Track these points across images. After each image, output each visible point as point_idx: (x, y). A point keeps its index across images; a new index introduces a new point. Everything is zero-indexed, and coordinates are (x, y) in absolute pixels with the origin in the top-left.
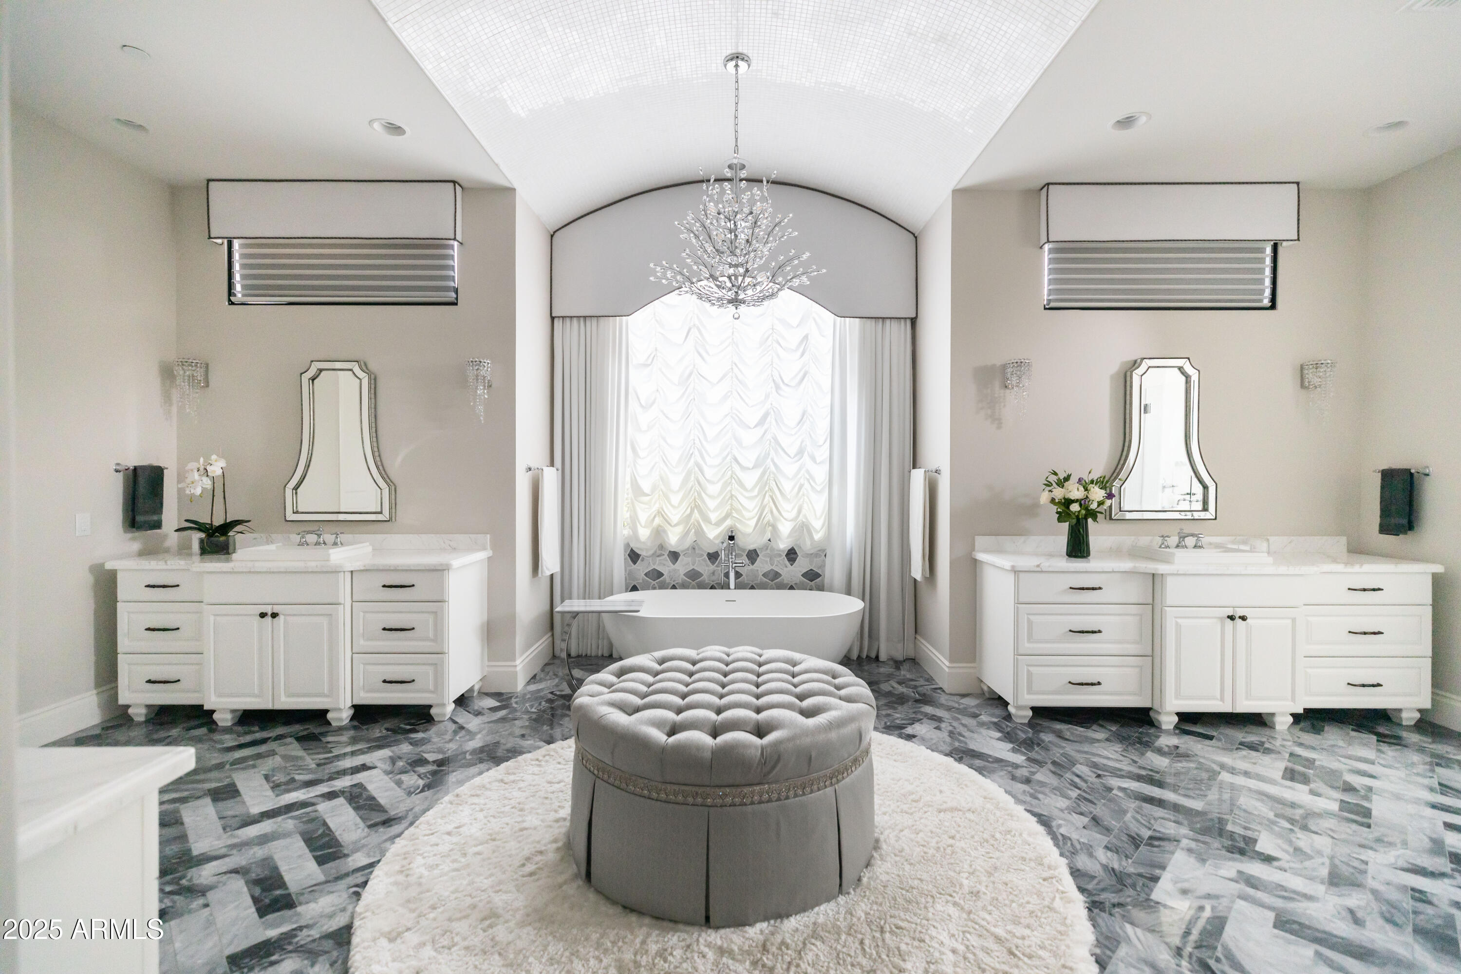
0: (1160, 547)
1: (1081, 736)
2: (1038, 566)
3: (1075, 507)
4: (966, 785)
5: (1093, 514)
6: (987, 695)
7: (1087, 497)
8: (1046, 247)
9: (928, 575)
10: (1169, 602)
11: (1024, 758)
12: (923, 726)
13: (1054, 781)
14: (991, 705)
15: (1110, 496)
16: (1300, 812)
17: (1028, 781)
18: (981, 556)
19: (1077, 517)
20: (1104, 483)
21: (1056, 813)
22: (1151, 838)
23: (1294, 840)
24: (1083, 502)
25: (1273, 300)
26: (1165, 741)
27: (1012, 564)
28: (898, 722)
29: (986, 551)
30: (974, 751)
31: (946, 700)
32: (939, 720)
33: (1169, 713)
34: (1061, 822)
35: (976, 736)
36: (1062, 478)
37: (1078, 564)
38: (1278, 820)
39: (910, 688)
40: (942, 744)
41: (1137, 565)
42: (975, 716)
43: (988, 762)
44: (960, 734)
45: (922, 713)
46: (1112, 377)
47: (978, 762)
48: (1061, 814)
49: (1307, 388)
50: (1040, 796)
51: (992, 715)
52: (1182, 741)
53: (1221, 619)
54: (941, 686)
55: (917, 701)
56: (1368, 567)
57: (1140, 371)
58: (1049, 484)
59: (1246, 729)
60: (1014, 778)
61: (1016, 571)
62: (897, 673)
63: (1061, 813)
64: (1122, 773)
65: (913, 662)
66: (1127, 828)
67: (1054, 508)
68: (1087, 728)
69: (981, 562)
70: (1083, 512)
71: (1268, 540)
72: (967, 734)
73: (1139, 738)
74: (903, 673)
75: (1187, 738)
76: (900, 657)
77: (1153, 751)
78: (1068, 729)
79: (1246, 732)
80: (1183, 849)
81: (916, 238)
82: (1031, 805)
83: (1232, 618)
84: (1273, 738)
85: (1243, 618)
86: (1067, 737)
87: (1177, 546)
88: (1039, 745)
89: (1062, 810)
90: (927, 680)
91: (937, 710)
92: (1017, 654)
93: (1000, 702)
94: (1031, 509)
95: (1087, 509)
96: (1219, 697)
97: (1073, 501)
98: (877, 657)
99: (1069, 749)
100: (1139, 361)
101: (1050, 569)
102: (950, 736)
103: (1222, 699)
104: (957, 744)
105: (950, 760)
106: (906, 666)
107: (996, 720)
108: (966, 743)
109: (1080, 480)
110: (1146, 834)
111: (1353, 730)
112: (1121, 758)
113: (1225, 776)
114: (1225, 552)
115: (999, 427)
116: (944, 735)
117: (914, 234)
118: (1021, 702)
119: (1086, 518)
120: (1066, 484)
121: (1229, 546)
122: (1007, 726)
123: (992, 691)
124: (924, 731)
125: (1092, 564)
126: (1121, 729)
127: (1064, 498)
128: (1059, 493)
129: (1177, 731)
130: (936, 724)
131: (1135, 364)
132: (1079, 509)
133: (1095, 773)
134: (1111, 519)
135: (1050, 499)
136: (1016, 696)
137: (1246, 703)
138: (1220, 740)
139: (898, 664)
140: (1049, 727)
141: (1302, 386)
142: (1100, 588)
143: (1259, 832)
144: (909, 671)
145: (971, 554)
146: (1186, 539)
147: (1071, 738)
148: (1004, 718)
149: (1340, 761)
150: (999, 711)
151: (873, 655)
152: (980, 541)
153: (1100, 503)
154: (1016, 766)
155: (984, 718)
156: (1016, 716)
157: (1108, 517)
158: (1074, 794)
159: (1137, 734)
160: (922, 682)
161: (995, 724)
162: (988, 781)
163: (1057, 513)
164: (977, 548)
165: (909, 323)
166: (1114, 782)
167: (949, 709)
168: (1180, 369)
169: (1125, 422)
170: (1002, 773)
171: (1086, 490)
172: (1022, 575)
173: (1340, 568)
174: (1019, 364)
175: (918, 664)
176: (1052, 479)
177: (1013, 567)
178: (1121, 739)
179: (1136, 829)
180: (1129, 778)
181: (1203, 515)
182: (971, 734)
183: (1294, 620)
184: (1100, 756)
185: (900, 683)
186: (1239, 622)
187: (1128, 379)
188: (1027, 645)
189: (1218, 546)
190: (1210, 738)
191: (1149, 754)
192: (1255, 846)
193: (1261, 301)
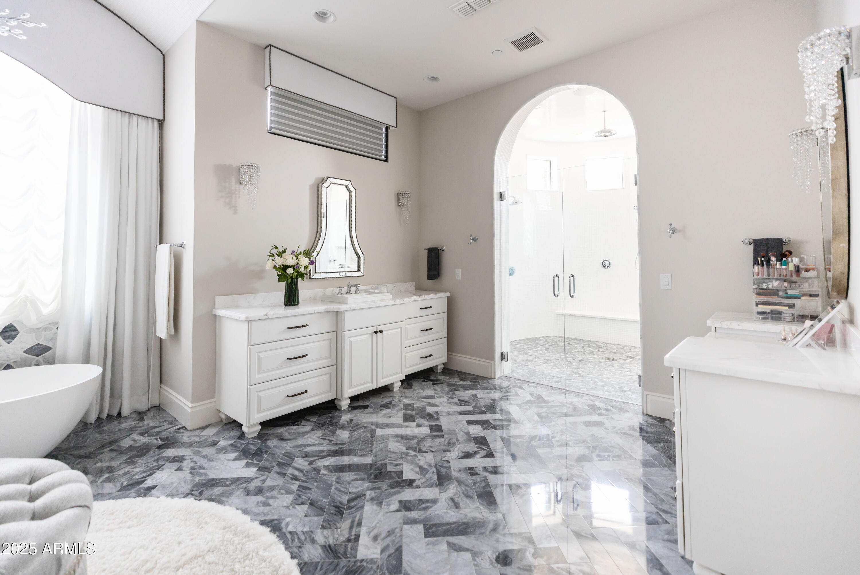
0: (338, 294)
1: (295, 433)
2: (266, 315)
3: (290, 271)
4: (206, 523)
5: (301, 275)
6: (225, 422)
7: (298, 263)
8: (270, 89)
9: (173, 333)
10: (346, 329)
11: (256, 469)
12: (164, 472)
13: (279, 481)
14: (228, 430)
15: (312, 263)
16: (415, 441)
17: (259, 491)
18: (220, 312)
19: (291, 277)
20: (308, 254)
21: (284, 511)
22: (350, 501)
23: (418, 462)
24: (295, 267)
25: (386, 157)
26: (345, 418)
27: (246, 315)
28: (137, 477)
29: (225, 307)
30: (213, 480)
31: (188, 437)
32: (180, 459)
33: (346, 399)
34: (288, 519)
35: (215, 463)
36: (281, 251)
37: (292, 310)
38: (408, 451)
39: (153, 435)
40: (183, 484)
41: (328, 307)
42: (214, 444)
43: (227, 486)
44: (201, 467)
45: (163, 458)
46: (310, 186)
47: (217, 491)
48: (288, 512)
49: (400, 206)
50: (271, 501)
51: (229, 438)
52: (353, 415)
53: (371, 334)
54: (184, 425)
55: (160, 447)
56: (428, 296)
57: (326, 184)
58: (272, 255)
59: (382, 395)
60: (248, 493)
61: (249, 321)
62: (141, 424)
63: (288, 510)
64: (325, 453)
65: (158, 408)
66: (334, 500)
67: (276, 272)
68: (298, 425)
69: (220, 316)
70: (296, 274)
71: (387, 286)
72: (207, 464)
73: (331, 422)
74: (146, 422)
75: (356, 412)
76: (143, 407)
77: (340, 429)
78: (286, 431)
79: (383, 398)
80: (368, 501)
81: (164, 55)
82: (264, 514)
83: (376, 332)
84: (394, 397)
85: (381, 332)
86: (286, 438)
87: (347, 293)
88: (266, 452)
89: (288, 507)
90: (171, 423)
91: (179, 450)
92: (250, 384)
93: (235, 425)
94: (259, 274)
95: (298, 272)
96: (370, 381)
97: (288, 267)
98: (119, 414)
99: (288, 446)
100: (325, 178)
101: (275, 316)
102: (191, 473)
103: (372, 382)
104: (197, 479)
105: (190, 500)
106: (150, 415)
107: (232, 442)
108: (206, 475)
109: (293, 252)
110: (345, 498)
111: (423, 381)
112: (323, 441)
113: (379, 432)
114: (370, 294)
115: (235, 212)
116: (186, 474)
117: (162, 52)
118: (252, 422)
119: (297, 278)
120: (284, 255)
121: (371, 291)
122: (241, 444)
123: (228, 417)
124: (165, 477)
125: (301, 309)
126: (321, 419)
127: (283, 265)
128: (279, 261)
129: (350, 409)
130: (176, 465)
131: (323, 180)
132: (293, 272)
133: (307, 461)
134: (310, 278)
135: (273, 266)
136: (248, 417)
137: (383, 380)
138: (371, 407)
139: (141, 415)
140: (273, 434)
141: (399, 205)
142: (307, 325)
143: (402, 464)
144: (153, 419)
145: (212, 311)
146: (351, 288)
147: (289, 437)
148: (239, 438)
149: (423, 401)
150: (234, 433)
151: (115, 413)
152: (219, 300)
153: (306, 268)
154: (249, 480)
155: (223, 443)
156: (248, 434)
157: (308, 277)
158: (294, 486)
159: (329, 419)
160: (166, 426)
161: (232, 445)
162: (227, 507)
163: (278, 275)
164: (216, 306)
165: (156, 124)
166: (321, 463)
167: (191, 445)
168: (347, 186)
169: (318, 216)
170: (238, 493)
171: (297, 259)
172: (253, 323)
173: (417, 298)
174: (250, 166)
175: (163, 409)
176: (274, 251)
177: (247, 318)
178: (320, 426)
179: (339, 499)
180: (329, 455)
181: (359, 274)
182: (212, 463)
183: (401, 328)
184: (309, 445)
185: (142, 434)
186: (379, 334)
187: (320, 189)
188: (257, 376)
189: (366, 291)
190: (366, 407)
191: (338, 432)
192: (403, 478)
193: (381, 156)
